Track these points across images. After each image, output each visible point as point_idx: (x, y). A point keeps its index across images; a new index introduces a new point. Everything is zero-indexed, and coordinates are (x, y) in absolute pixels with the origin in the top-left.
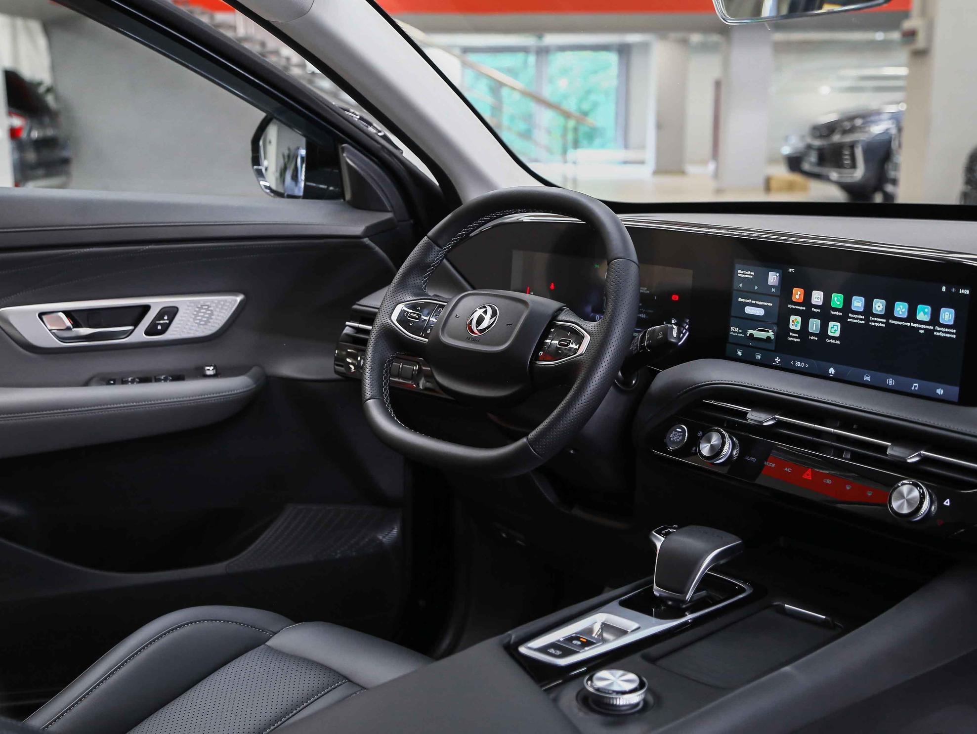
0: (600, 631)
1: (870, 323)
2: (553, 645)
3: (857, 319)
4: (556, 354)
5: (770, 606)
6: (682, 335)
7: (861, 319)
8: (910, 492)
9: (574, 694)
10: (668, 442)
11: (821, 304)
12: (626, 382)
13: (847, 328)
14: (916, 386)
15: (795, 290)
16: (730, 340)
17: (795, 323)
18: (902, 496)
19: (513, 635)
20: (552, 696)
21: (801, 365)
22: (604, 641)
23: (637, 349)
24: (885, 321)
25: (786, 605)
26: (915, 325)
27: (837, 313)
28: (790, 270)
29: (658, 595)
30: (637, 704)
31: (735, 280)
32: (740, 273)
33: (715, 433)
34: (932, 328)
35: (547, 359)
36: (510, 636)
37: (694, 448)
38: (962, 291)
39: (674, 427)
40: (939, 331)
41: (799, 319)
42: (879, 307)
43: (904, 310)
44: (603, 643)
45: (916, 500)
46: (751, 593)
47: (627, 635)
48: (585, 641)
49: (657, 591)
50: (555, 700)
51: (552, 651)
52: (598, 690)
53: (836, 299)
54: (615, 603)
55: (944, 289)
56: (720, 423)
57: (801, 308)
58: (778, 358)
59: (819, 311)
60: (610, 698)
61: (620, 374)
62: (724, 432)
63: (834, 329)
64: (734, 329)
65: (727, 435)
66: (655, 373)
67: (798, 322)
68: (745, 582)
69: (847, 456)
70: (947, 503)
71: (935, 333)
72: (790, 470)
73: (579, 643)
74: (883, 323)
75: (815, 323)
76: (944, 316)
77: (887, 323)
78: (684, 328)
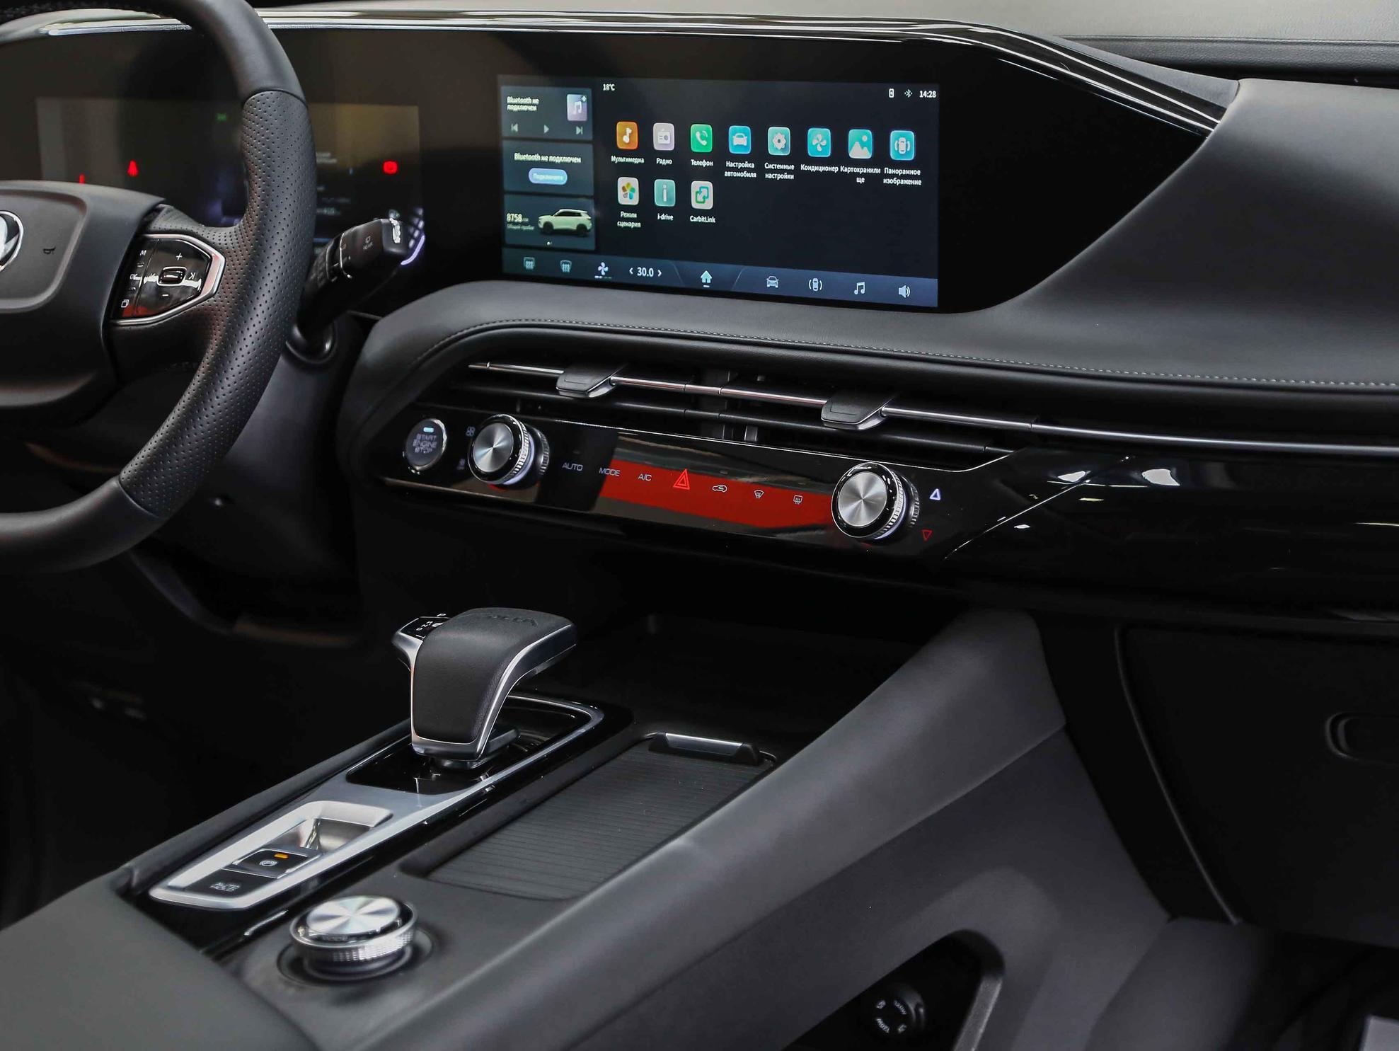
0: (315, 835)
1: (767, 176)
2: (221, 876)
3: (742, 170)
4: (159, 301)
5: (639, 742)
6: (412, 243)
7: (749, 170)
8: (870, 484)
9: (273, 958)
10: (410, 456)
11: (672, 148)
12: (312, 348)
13: (723, 189)
14: (861, 288)
15: (620, 126)
16: (509, 240)
17: (628, 191)
18: (855, 495)
19: (136, 867)
20: (233, 965)
21: (648, 273)
22: (323, 852)
23: (325, 276)
24: (792, 167)
25: (667, 734)
26: (848, 170)
27: (704, 163)
28: (607, 87)
29: (422, 752)
30: (400, 953)
31: (504, 118)
32: (511, 104)
33: (499, 424)
34: (878, 171)
35: (140, 313)
36: (130, 871)
37: (462, 462)
38: (924, 94)
39: (420, 425)
40: (892, 176)
41: (634, 182)
42: (779, 141)
43: (824, 143)
44: (322, 855)
45: (880, 499)
46: (601, 722)
47: (368, 833)
48: (285, 857)
49: (419, 744)
50: (238, 974)
51: (220, 886)
52: (319, 939)
53: (698, 135)
54: (339, 781)
55: (891, 93)
56: (508, 405)
57: (636, 161)
58: (603, 264)
59: (670, 162)
60: (343, 950)
61: (296, 332)
62: (516, 422)
63: (702, 194)
64: (514, 218)
65: (522, 427)
66: (367, 326)
67: (633, 190)
68: (586, 703)
69: (750, 439)
70: (936, 495)
71: (885, 181)
72: (648, 477)
73: (273, 863)
74: (789, 172)
75: (665, 186)
76: (898, 145)
77: (797, 172)
78: (416, 227)
